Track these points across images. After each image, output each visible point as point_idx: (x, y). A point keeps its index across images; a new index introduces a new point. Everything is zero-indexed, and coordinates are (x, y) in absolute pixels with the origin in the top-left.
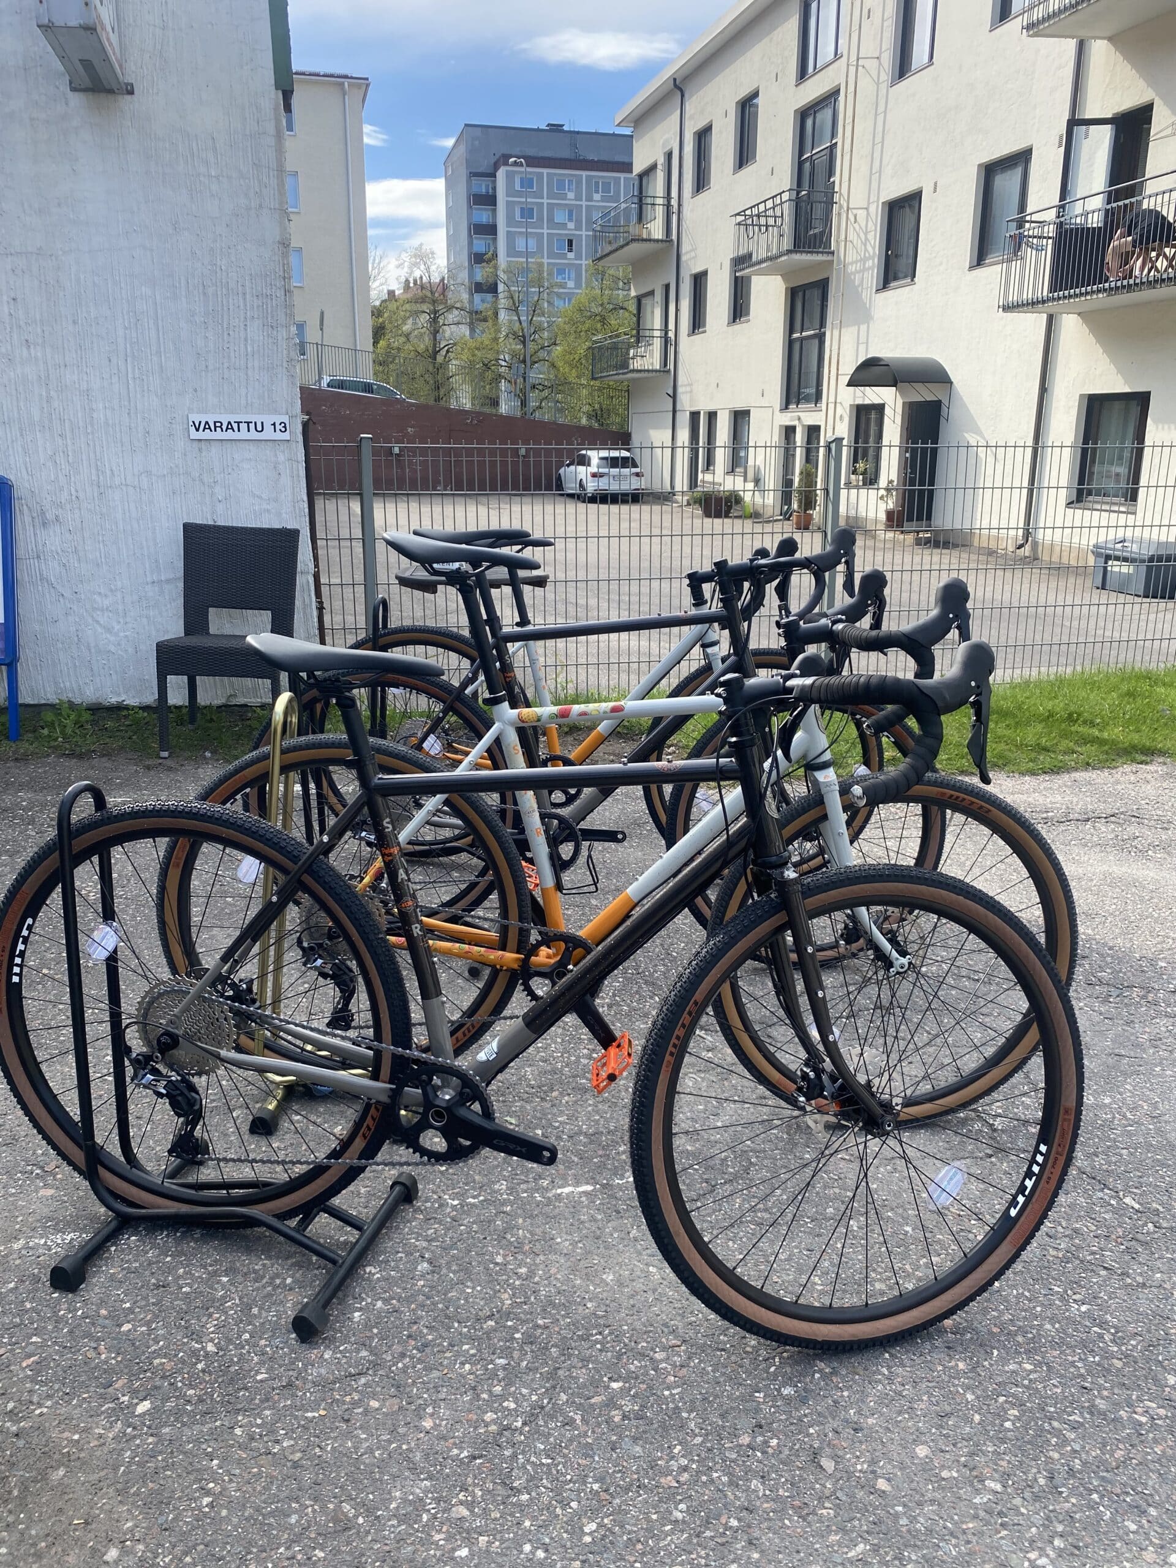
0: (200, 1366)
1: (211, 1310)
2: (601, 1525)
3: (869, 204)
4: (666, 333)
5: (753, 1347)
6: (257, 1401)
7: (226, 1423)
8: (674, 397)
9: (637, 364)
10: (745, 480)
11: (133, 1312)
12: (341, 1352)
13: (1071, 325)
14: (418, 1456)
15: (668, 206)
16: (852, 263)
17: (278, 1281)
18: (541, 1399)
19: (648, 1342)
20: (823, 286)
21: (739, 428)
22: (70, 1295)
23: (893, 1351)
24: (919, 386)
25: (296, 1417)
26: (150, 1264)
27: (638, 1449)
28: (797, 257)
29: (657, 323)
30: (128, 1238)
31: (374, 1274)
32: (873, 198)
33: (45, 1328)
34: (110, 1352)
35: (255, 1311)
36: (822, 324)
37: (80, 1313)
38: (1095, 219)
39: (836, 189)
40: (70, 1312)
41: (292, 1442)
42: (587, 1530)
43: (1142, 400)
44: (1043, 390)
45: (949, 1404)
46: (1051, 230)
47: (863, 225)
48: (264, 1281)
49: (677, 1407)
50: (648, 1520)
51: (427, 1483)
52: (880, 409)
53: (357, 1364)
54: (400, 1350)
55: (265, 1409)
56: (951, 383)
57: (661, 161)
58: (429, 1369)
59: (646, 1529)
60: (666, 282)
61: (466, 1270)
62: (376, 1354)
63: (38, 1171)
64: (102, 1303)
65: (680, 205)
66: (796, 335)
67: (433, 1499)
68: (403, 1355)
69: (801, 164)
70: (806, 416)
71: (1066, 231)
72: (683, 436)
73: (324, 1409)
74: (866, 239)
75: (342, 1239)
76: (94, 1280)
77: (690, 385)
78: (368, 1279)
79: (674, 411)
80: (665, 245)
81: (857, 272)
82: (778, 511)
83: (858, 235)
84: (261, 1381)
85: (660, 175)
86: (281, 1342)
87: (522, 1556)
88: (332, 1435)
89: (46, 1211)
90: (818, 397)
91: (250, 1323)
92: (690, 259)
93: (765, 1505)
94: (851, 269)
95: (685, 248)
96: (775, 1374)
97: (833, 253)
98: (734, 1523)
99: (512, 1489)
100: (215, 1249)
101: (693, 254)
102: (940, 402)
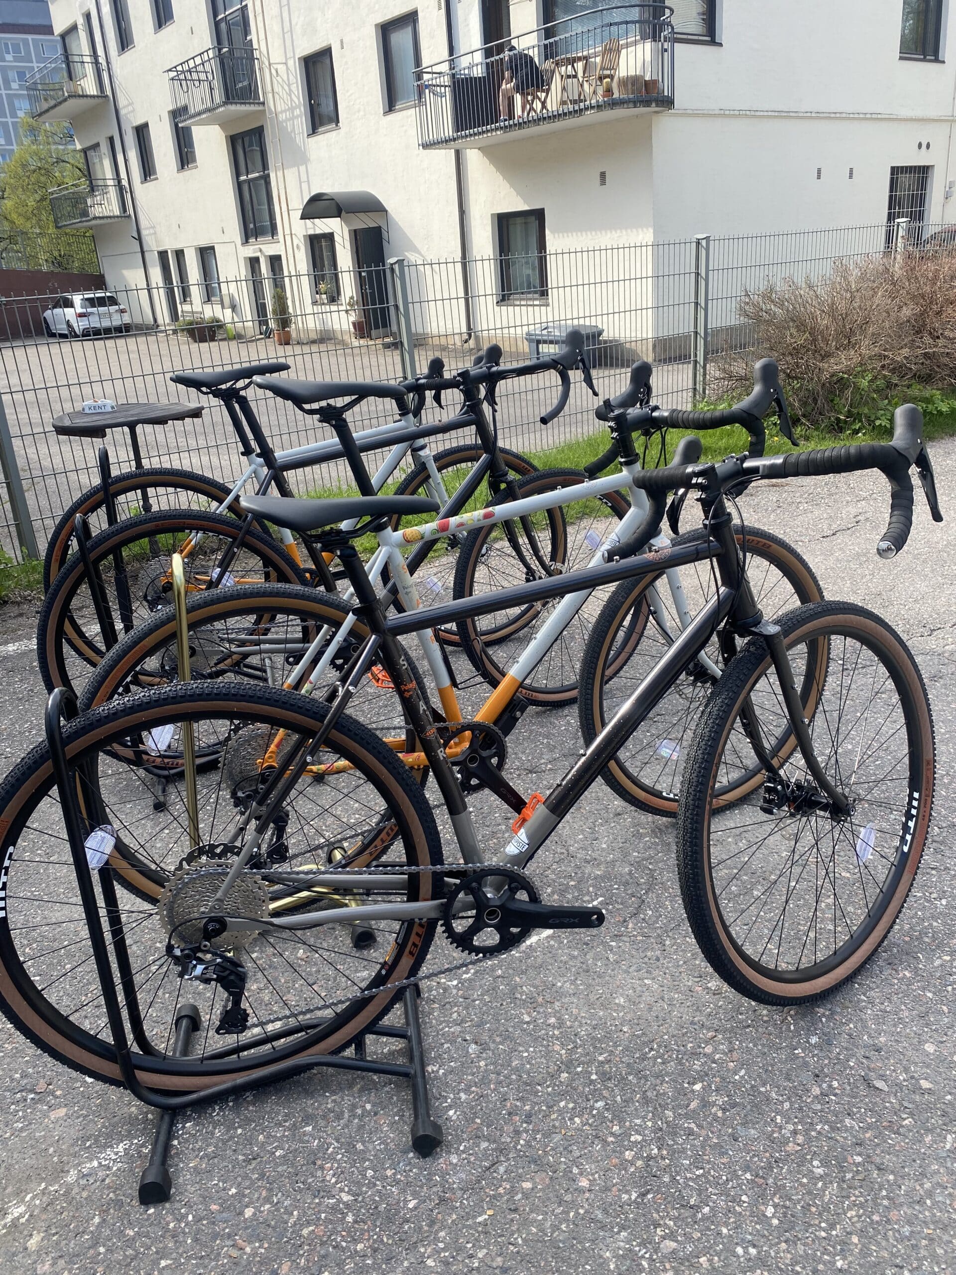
0: (350, 1218)
1: (319, 1162)
2: (775, 1206)
3: (286, 60)
4: (119, 182)
5: (767, 1016)
6: (426, 1228)
7: (413, 1260)
8: (140, 239)
9: (97, 211)
10: (223, 307)
11: (244, 1196)
12: (463, 1152)
13: (474, 158)
14: (599, 1215)
15: (96, 63)
16: (282, 112)
17: (359, 1111)
18: (655, 1123)
19: (691, 1042)
20: (259, 132)
21: (206, 262)
22: (167, 1205)
23: (858, 981)
24: (362, 215)
25: (470, 1227)
26: (225, 1142)
27: (753, 1132)
28: (232, 108)
29: (109, 173)
30: (184, 1127)
31: (438, 1071)
32: (290, 54)
33: (166, 1247)
34: (250, 1242)
35: (360, 1146)
36: (265, 166)
37: (190, 1218)
38: (480, 71)
39: (255, 46)
40: (179, 1221)
41: (485, 1251)
42: (769, 1214)
43: (539, 215)
44: (462, 212)
45: (921, 1006)
46: (446, 80)
47: (285, 78)
48: (346, 1115)
49: (753, 1087)
50: (802, 1185)
51: (624, 1234)
52: (330, 237)
53: (486, 1156)
54: (512, 1129)
55: (437, 1232)
56: (386, 211)
57: (81, 21)
58: (547, 1135)
59: (807, 1193)
60: (110, 135)
61: (507, 1037)
62: (495, 1141)
63: (32, 1096)
64: (206, 1199)
65: (108, 63)
66: (243, 178)
67: (639, 1245)
68: (517, 1133)
69: (217, 24)
70: (266, 248)
71: (458, 81)
72: (156, 274)
73: (489, 1209)
74: (290, 90)
75: (385, 1051)
76: (181, 1180)
77: (154, 227)
78: (436, 1078)
79: (143, 252)
80: (100, 100)
81: (287, 120)
82: (258, 332)
83: (283, 87)
84: (415, 1208)
85: (83, 34)
86: (406, 1165)
87: (742, 1259)
88: (514, 1228)
89: (74, 1133)
90: (273, 230)
91: (365, 1160)
92: (129, 113)
93: (867, 1135)
94: (282, 117)
95: (122, 102)
96: (796, 1030)
97: (263, 103)
98: (858, 1159)
99: (691, 1207)
100: (277, 1104)
101: (130, 108)
102: (380, 227)
